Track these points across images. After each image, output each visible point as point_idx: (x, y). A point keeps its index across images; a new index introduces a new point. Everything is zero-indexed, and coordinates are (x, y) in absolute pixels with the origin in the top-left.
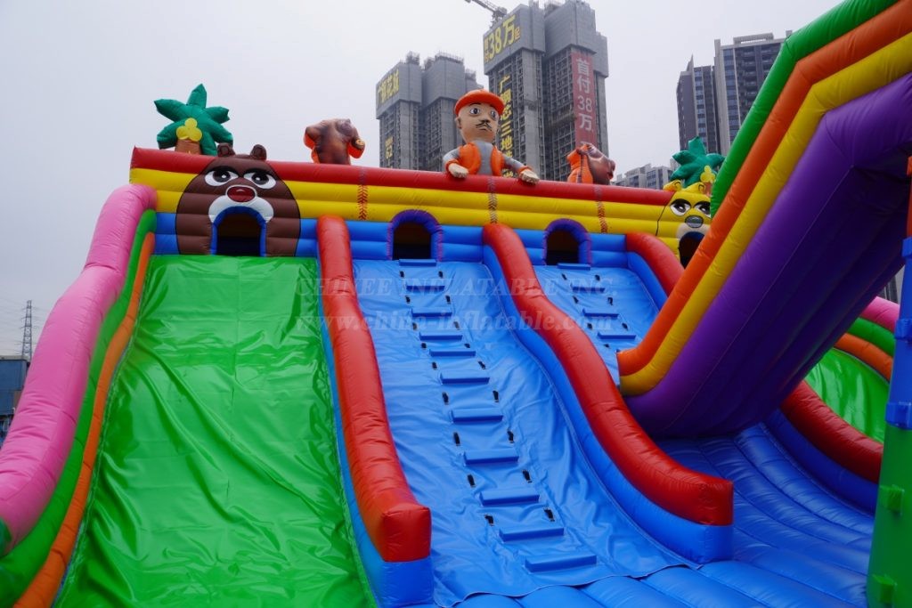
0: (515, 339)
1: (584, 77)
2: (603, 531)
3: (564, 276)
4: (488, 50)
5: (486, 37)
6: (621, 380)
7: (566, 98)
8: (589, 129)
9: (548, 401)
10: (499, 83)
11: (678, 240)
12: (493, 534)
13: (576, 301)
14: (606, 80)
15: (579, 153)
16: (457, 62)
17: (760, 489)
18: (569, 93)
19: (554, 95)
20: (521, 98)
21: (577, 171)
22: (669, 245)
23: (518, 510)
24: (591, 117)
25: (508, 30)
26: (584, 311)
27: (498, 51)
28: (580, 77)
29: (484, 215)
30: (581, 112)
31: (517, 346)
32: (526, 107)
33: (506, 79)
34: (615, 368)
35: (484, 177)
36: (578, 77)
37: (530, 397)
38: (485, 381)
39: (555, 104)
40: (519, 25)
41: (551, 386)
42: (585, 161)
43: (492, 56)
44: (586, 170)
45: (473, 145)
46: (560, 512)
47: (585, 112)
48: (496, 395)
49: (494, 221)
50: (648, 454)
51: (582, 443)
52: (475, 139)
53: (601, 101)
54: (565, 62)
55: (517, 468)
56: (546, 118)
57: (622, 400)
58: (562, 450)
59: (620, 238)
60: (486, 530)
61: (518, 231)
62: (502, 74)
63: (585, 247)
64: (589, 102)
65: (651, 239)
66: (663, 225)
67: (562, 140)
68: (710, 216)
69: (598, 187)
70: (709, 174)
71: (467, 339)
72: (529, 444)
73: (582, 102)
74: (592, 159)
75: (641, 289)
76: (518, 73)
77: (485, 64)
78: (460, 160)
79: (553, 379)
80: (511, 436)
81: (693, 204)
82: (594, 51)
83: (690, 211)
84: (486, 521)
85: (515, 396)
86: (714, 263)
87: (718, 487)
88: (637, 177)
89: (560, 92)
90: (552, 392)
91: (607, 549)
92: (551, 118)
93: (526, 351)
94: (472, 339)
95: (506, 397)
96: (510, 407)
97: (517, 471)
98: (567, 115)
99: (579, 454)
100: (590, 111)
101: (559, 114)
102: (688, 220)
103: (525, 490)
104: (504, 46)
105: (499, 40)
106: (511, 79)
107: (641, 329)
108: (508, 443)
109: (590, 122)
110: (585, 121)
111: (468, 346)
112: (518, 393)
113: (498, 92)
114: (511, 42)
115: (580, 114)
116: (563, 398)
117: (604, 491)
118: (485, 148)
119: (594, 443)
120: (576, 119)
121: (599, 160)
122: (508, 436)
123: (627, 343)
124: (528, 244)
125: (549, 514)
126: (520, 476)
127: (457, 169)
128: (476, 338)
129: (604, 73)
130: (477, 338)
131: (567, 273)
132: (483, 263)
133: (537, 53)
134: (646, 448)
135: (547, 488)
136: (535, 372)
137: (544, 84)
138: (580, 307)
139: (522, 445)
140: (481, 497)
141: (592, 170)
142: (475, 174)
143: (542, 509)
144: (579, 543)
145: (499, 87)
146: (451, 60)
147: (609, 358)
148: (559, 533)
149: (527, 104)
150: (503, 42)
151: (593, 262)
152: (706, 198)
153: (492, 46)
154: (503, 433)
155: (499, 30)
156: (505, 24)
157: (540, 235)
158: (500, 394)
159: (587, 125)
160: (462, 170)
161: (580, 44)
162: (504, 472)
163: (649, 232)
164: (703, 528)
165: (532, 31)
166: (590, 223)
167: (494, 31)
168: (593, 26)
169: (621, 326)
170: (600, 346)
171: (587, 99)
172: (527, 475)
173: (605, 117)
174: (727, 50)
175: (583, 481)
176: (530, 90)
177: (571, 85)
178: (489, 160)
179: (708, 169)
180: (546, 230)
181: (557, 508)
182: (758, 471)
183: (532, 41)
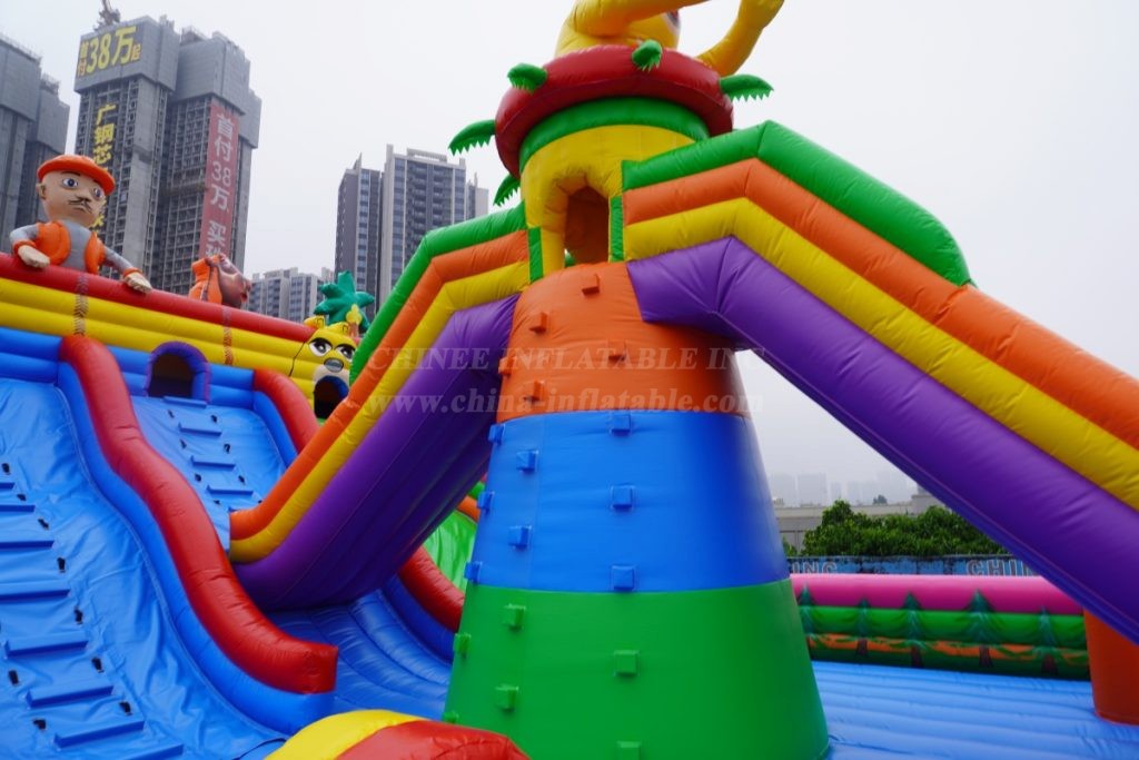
0: (95, 491)
1: (225, 139)
2: (191, 720)
3: (171, 413)
4: (85, 59)
5: (85, 40)
6: (231, 546)
7: (197, 159)
8: (223, 207)
9: (134, 570)
10: (96, 111)
11: (314, 383)
12: (45, 740)
13: (184, 445)
14: (254, 151)
15: (208, 263)
16: (28, 58)
17: (369, 657)
18: (201, 154)
19: (180, 151)
20: (129, 142)
21: (204, 284)
22: (302, 389)
23: (83, 707)
24: (228, 193)
25: (122, 42)
26: (192, 458)
27: (102, 65)
28: (220, 138)
29: (67, 322)
30: (215, 182)
31: (97, 500)
32: (135, 158)
33: (108, 107)
34: (224, 529)
35: (73, 272)
36: (217, 137)
37: (110, 566)
38: (47, 544)
39: (179, 163)
40: (141, 42)
41: (140, 551)
42: (215, 274)
43: (90, 69)
44: (214, 286)
45: (60, 226)
46: (140, 704)
47: (220, 184)
48: (62, 563)
49: (80, 332)
50: (254, 626)
51: (175, 619)
52: (64, 219)
53: (243, 176)
54: (201, 112)
55: (83, 656)
56: (163, 178)
57: (229, 566)
58: (148, 629)
59: (248, 374)
60: (34, 737)
61: (114, 349)
62: (104, 99)
63: (201, 379)
64: (227, 174)
65: (283, 380)
66: (300, 365)
67: (183, 213)
68: (351, 361)
69: (227, 310)
70: (355, 314)
71: (22, 487)
72: (103, 626)
73: (218, 171)
74: (223, 274)
75: (266, 436)
76: (129, 107)
77: (78, 77)
78: (38, 243)
79: (145, 543)
80: (79, 616)
81: (334, 345)
82: (243, 111)
83: (330, 352)
84: (34, 728)
85: (89, 564)
86: (347, 431)
87: (324, 653)
88: (278, 281)
89: (189, 149)
90: (141, 558)
91: (197, 737)
92: (170, 180)
93: (109, 504)
94: (30, 487)
95: (74, 567)
96: (81, 577)
97: (85, 659)
98: (194, 182)
99: (171, 634)
100: (228, 185)
101: (184, 177)
102: (327, 362)
103: (93, 681)
104: (114, 62)
105: (105, 51)
106: (117, 110)
107: (262, 486)
108: (74, 624)
109: (226, 199)
110: (218, 195)
111: (22, 497)
112: (95, 560)
113: (94, 122)
114: (124, 60)
115: (214, 186)
116: (154, 564)
117: (198, 674)
118: (79, 234)
119: (191, 618)
120: (207, 190)
121: (233, 276)
122: (74, 616)
123: (242, 500)
124: (125, 366)
125: (126, 707)
126: (89, 666)
127: (30, 254)
128: (35, 487)
129: (252, 142)
130: (37, 487)
131: (176, 410)
132: (56, 385)
133: (163, 88)
134: (252, 620)
135: (124, 677)
136: (120, 534)
137: (167, 132)
138: (187, 454)
139: (93, 626)
140: (29, 697)
141: (222, 288)
142: (58, 264)
143: (116, 704)
144: (161, 735)
145: (96, 116)
146: (18, 51)
147: (220, 518)
148: (138, 727)
149: (137, 152)
150: (112, 55)
151: (211, 398)
152: (349, 340)
153: (94, 55)
154: (68, 611)
155: (108, 37)
156: (120, 33)
157: (146, 357)
158: (67, 563)
159: (221, 201)
160: (40, 258)
161: (224, 96)
162: (66, 662)
163: (282, 371)
164: (303, 698)
165: (159, 56)
166: (212, 351)
167: (100, 37)
168: (245, 80)
169: (237, 479)
170: (208, 502)
171: (226, 169)
172: (97, 664)
173: (246, 198)
174: (399, 159)
175: (172, 663)
176: (145, 132)
177: (206, 145)
178: (83, 250)
179: (355, 308)
180: (153, 352)
181: (136, 699)
182: (369, 638)
183: (158, 68)
